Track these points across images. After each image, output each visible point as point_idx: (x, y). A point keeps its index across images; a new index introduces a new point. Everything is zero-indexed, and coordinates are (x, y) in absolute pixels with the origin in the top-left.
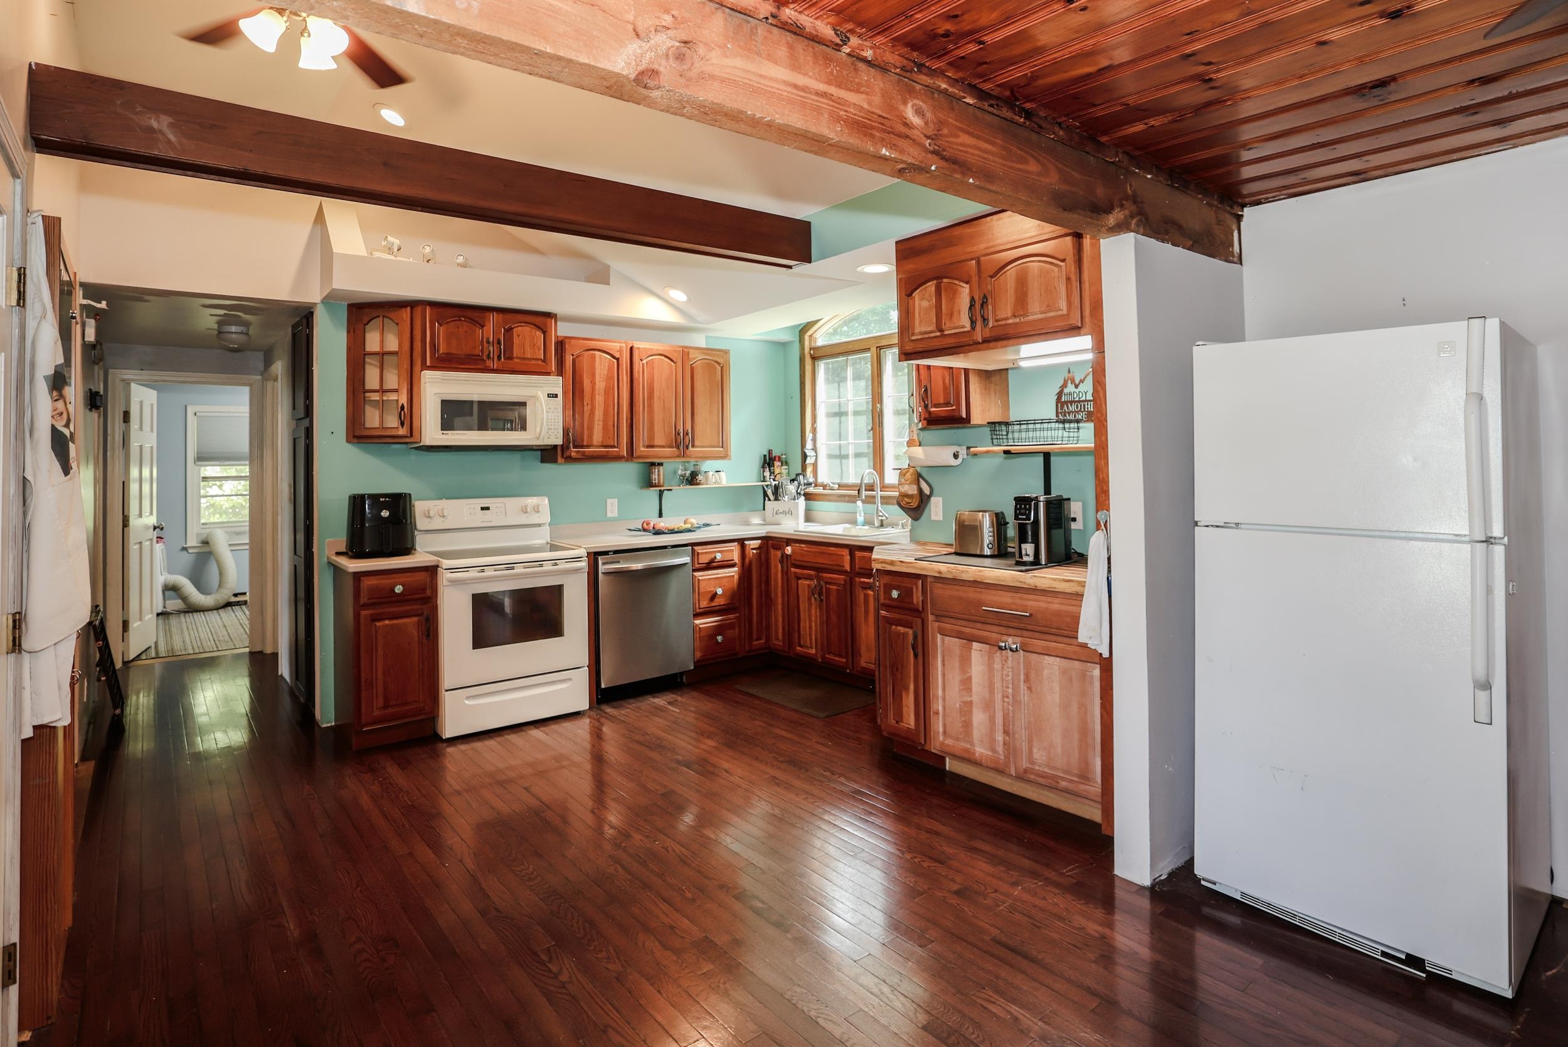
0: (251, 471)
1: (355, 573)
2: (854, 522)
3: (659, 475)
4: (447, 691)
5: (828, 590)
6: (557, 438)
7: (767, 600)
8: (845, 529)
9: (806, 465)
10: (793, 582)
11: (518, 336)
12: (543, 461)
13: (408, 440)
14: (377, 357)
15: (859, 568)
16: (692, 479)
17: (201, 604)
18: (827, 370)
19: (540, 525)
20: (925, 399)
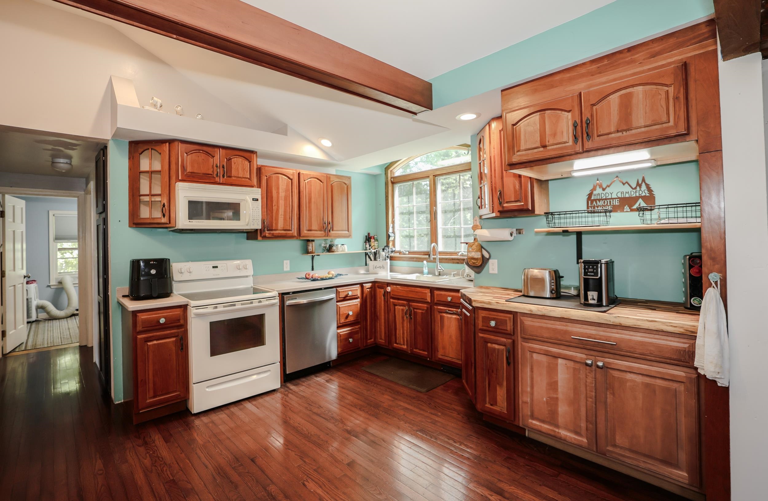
0: (79, 245)
1: (133, 311)
2: (422, 273)
3: (312, 246)
4: (194, 384)
5: (415, 313)
6: (258, 225)
7: (375, 317)
8: (417, 277)
9: (389, 241)
10: (392, 307)
11: (235, 163)
12: (248, 239)
13: (168, 226)
14: (148, 175)
15: (437, 301)
16: (330, 249)
17: (57, 315)
18: (400, 190)
19: (247, 276)
20: (500, 199)
